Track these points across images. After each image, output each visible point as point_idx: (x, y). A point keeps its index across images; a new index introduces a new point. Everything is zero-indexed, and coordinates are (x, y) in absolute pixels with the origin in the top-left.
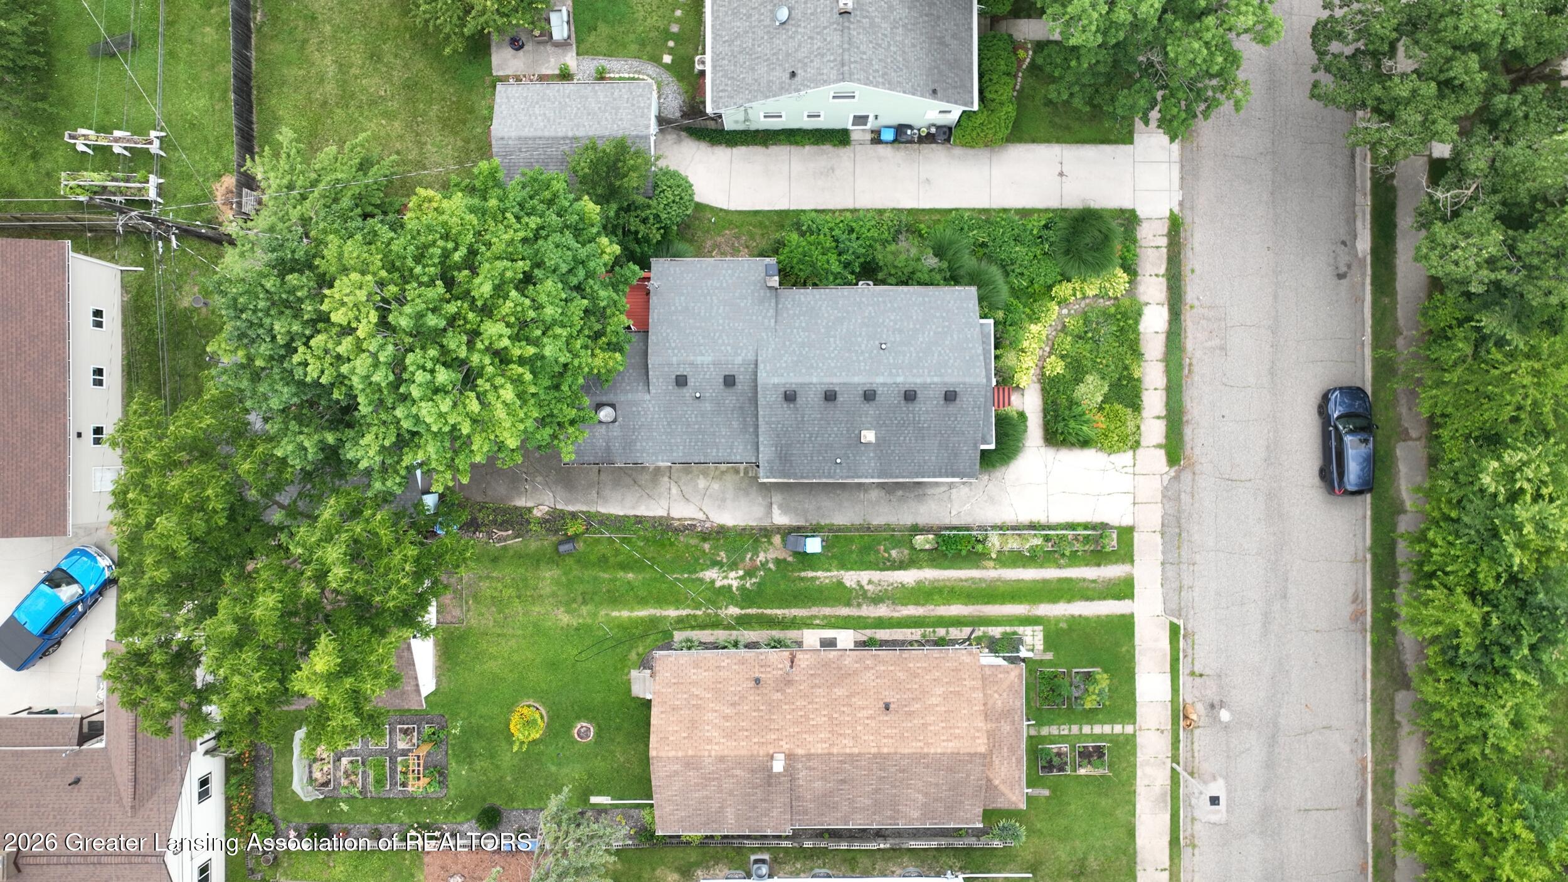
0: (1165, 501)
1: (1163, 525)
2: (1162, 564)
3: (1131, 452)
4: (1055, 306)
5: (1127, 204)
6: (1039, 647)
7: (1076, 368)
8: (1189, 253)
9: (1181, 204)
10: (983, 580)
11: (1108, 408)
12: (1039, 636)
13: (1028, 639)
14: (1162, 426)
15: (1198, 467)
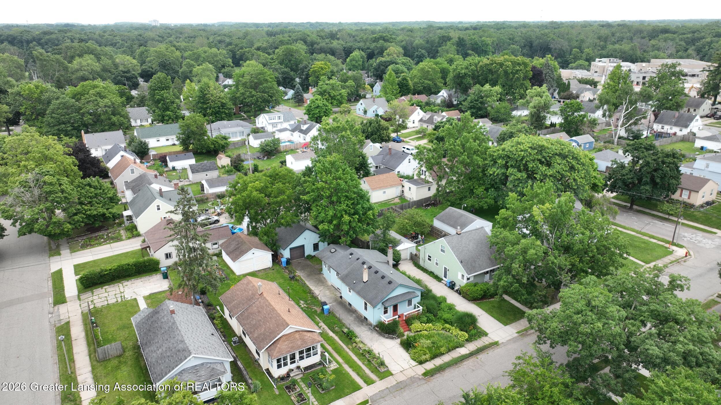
0: (409, 379)
1: (401, 382)
2: (387, 388)
3: (417, 364)
4: (442, 327)
5: (488, 332)
6: (331, 369)
7: (428, 337)
8: (492, 351)
9: (503, 343)
10: (344, 349)
11: (424, 349)
12: (336, 367)
13: (332, 365)
14: (433, 367)
15: (429, 383)
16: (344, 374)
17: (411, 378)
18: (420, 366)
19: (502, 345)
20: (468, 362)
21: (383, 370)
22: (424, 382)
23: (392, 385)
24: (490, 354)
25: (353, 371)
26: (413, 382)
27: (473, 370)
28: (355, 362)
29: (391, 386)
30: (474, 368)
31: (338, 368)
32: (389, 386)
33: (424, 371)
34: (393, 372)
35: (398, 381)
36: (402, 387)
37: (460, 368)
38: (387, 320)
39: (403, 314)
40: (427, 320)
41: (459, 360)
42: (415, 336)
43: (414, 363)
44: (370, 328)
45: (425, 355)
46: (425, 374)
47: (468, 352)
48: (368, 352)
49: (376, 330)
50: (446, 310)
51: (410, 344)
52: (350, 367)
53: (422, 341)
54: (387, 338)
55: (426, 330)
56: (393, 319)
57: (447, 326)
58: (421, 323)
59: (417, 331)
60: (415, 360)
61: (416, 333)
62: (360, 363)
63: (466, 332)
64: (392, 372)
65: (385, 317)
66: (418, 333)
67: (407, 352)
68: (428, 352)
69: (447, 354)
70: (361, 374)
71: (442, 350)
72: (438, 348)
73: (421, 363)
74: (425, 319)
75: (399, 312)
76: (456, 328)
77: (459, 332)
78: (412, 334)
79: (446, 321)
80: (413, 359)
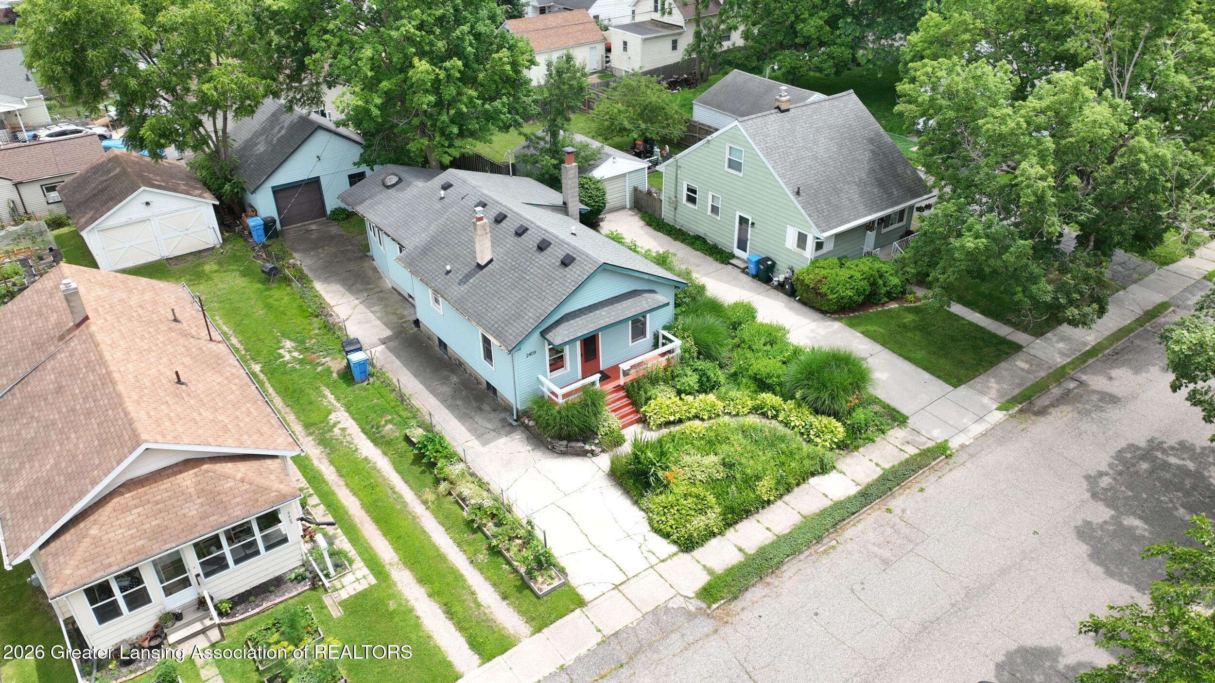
0: (650, 618)
1: (616, 634)
2: (562, 667)
3: (674, 548)
4: (750, 403)
5: (905, 411)
6: (344, 595)
7: (711, 444)
8: (933, 478)
9: (962, 447)
10: (405, 504)
11: (699, 490)
12: (360, 587)
13: (349, 578)
14: (735, 558)
15: (728, 630)
16: (391, 615)
17: (655, 612)
18: (685, 557)
19: (963, 456)
20: (860, 527)
21: (546, 588)
22: (705, 625)
23: (583, 651)
24: (930, 491)
25: (430, 596)
26: (665, 634)
27: (886, 562)
28: (441, 558)
29: (579, 659)
30: (887, 554)
31: (372, 587)
32: (569, 659)
33: (704, 579)
34: (586, 593)
35: (608, 632)
36: (624, 659)
37: (833, 554)
38: (560, 392)
39: (616, 368)
40: (700, 381)
41: (829, 521)
42: (660, 442)
43: (666, 548)
44: (504, 420)
45: (702, 512)
46: (708, 593)
47: (853, 490)
48: (493, 516)
49: (527, 427)
50: (758, 345)
51: (645, 474)
52: (422, 580)
53: (687, 459)
54: (564, 454)
55: (696, 417)
56: (583, 388)
57: (769, 398)
58: (679, 393)
59: (668, 424)
60: (667, 536)
61: (665, 431)
62: (457, 558)
63: (836, 415)
64: (582, 591)
65: (553, 381)
66: (674, 429)
67: (636, 503)
68: (711, 499)
69: (779, 503)
70: (457, 608)
71: (764, 487)
72: (750, 481)
73: (688, 545)
74: (692, 380)
75: (605, 361)
76: (799, 406)
77: (812, 418)
78: (652, 436)
79: (762, 384)
80: (658, 531)
